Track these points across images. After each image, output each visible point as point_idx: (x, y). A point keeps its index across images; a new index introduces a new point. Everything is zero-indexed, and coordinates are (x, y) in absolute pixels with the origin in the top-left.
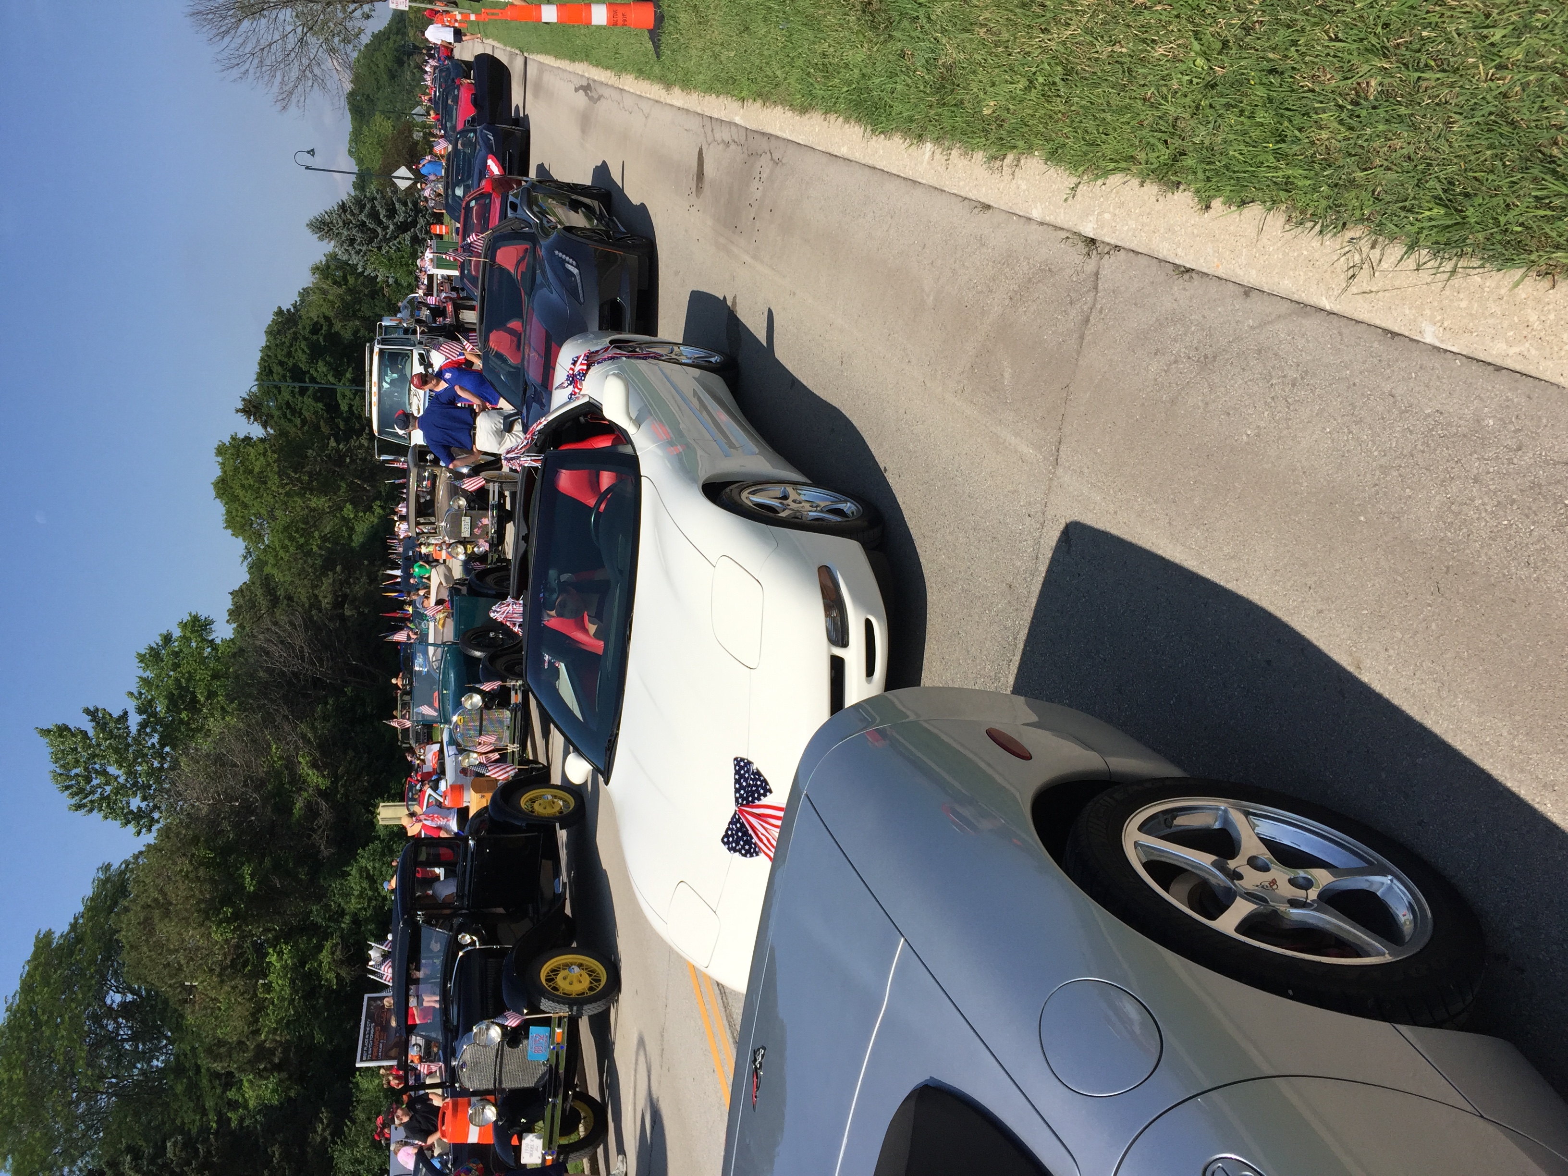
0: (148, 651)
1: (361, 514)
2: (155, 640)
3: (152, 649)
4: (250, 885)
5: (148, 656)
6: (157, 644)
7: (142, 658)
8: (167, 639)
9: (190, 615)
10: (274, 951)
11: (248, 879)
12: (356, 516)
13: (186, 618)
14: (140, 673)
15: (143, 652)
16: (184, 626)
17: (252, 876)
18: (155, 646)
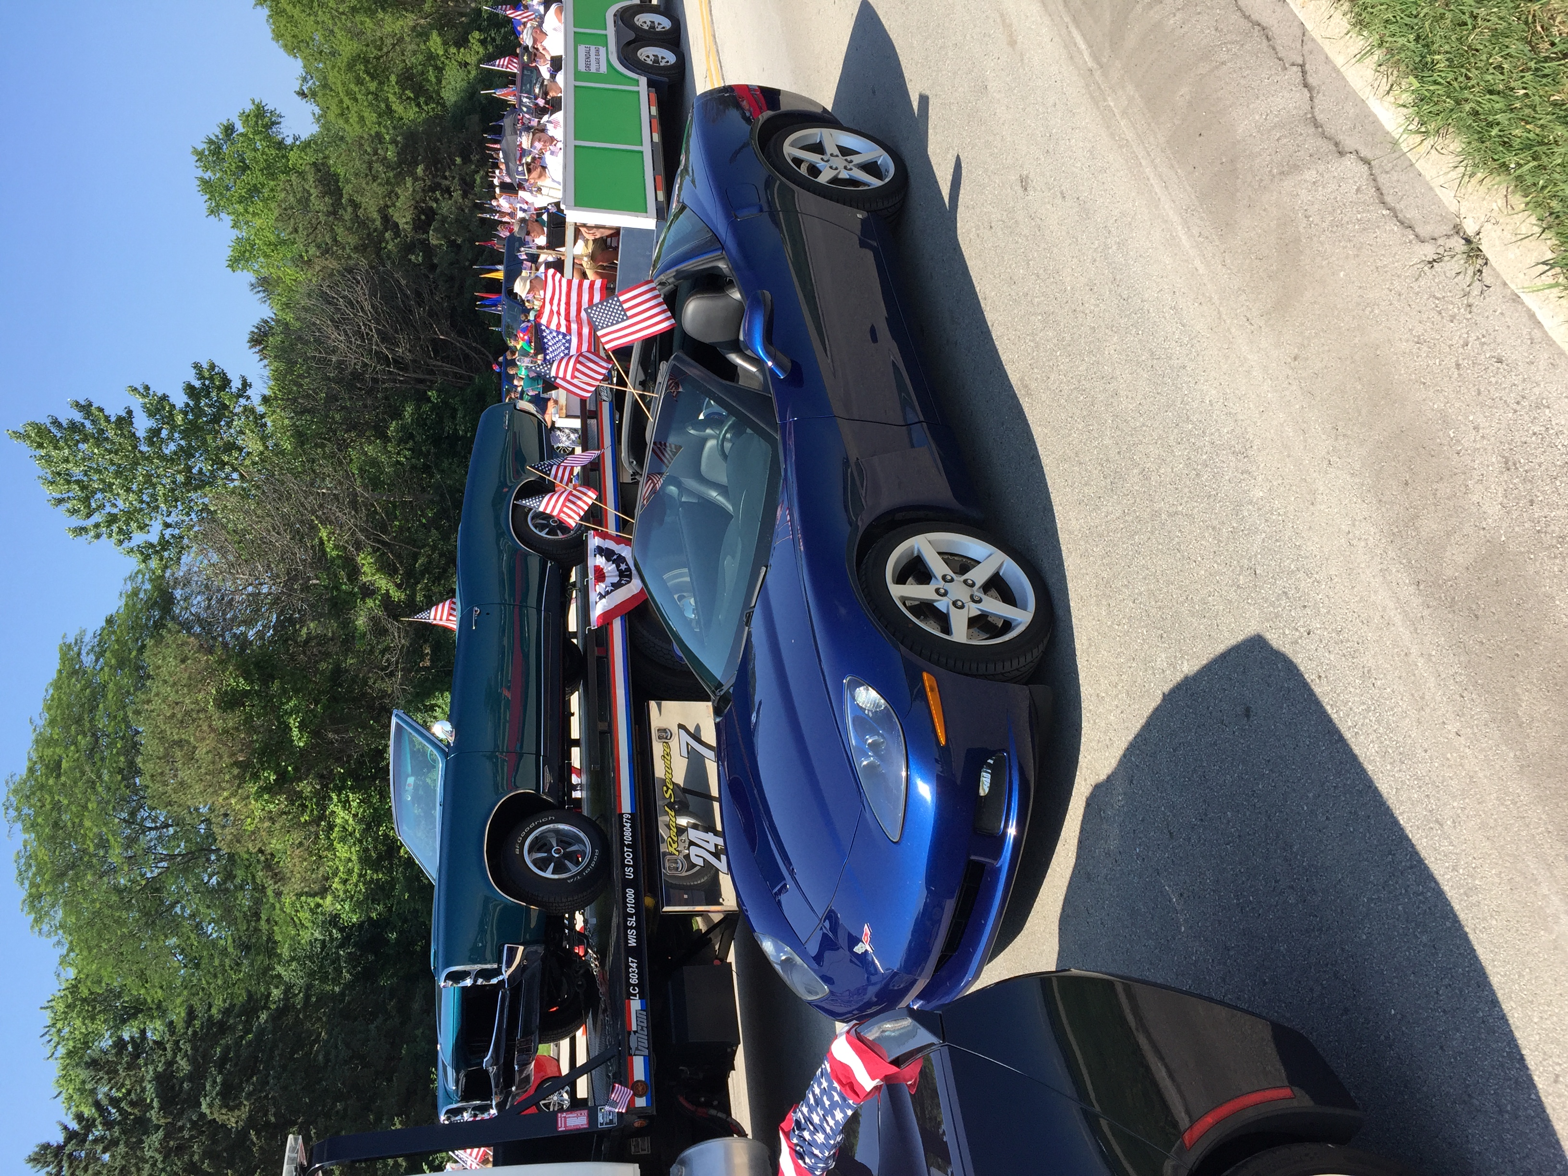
0: (205, 146)
1: (453, 50)
2: (215, 131)
3: (211, 142)
4: (299, 739)
5: (207, 153)
6: (217, 136)
7: (200, 155)
8: (229, 130)
9: (254, 103)
10: (340, 801)
11: (295, 732)
12: (446, 51)
13: (249, 107)
14: (200, 173)
15: (201, 147)
16: (245, 117)
17: (302, 727)
18: (214, 138)
